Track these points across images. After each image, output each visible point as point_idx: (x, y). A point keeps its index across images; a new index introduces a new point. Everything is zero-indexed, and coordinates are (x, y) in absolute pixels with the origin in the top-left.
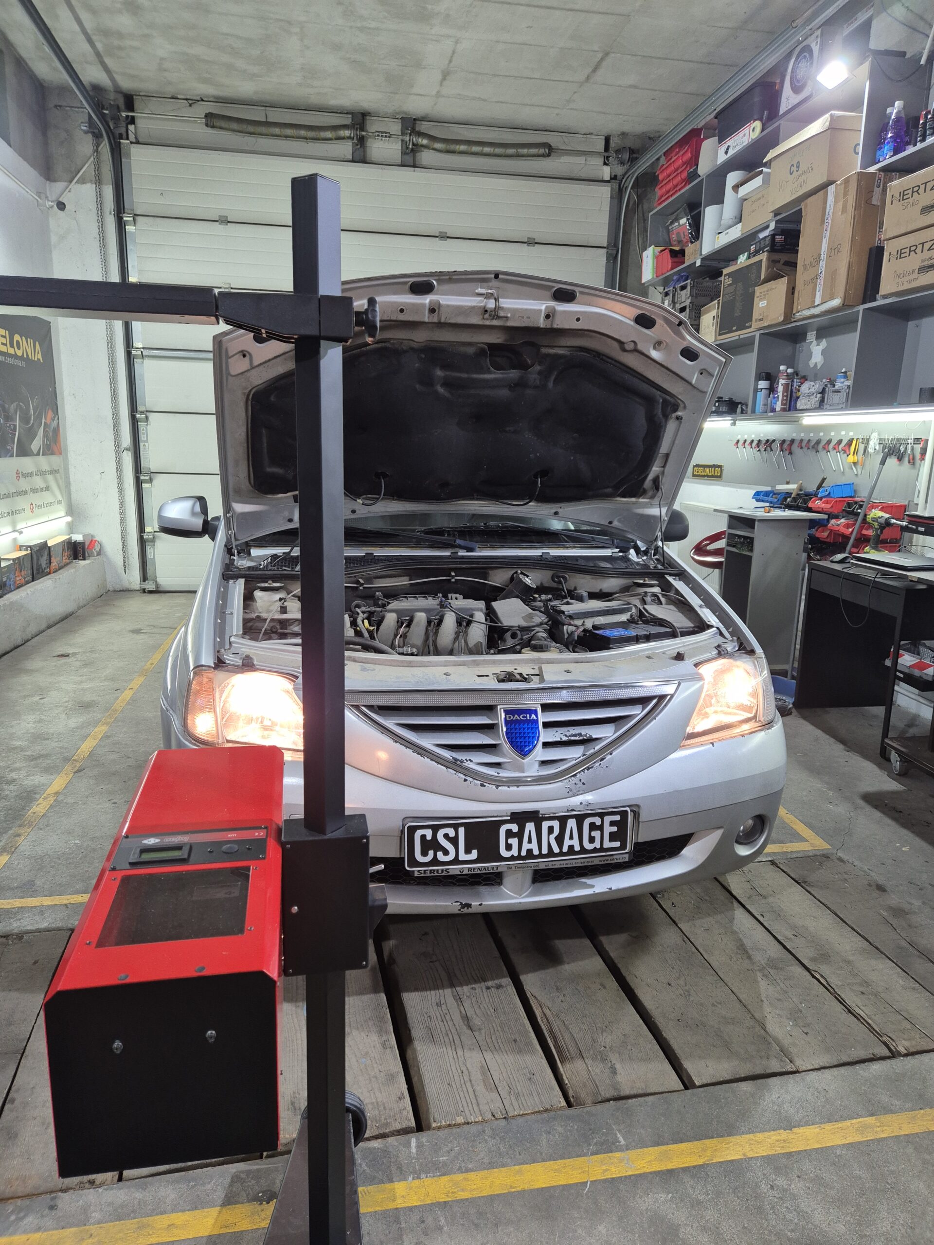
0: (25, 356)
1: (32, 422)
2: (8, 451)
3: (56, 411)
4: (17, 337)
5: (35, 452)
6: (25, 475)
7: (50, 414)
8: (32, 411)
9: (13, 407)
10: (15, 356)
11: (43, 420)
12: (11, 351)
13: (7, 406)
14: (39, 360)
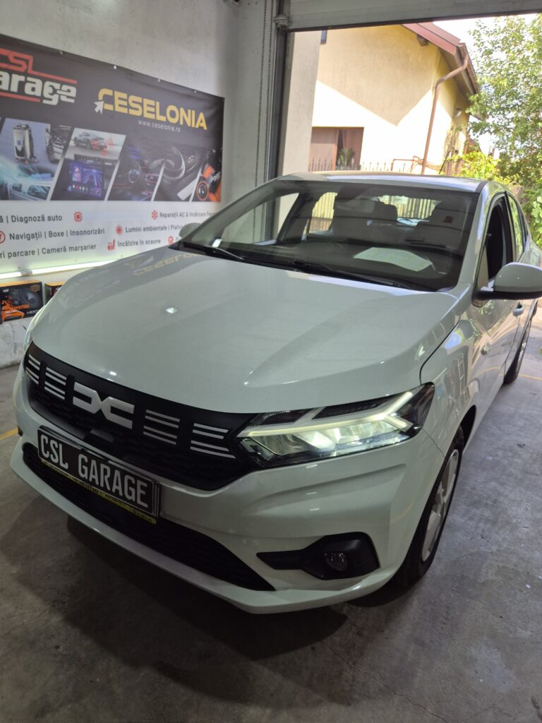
0: (181, 123)
1: (181, 175)
2: (145, 196)
3: (218, 167)
4: (171, 108)
5: (183, 198)
6: (165, 216)
7: (209, 170)
8: (183, 166)
9: (156, 163)
10: (167, 123)
11: (199, 174)
12: (163, 119)
13: (146, 161)
14: (201, 128)
